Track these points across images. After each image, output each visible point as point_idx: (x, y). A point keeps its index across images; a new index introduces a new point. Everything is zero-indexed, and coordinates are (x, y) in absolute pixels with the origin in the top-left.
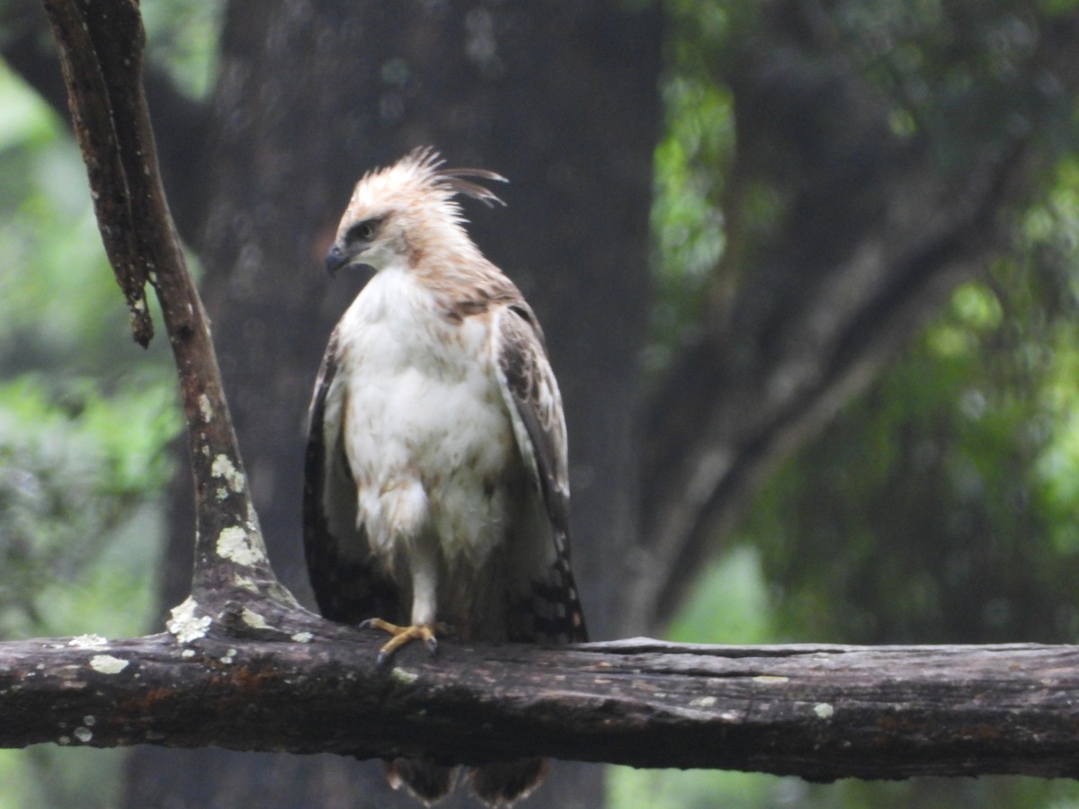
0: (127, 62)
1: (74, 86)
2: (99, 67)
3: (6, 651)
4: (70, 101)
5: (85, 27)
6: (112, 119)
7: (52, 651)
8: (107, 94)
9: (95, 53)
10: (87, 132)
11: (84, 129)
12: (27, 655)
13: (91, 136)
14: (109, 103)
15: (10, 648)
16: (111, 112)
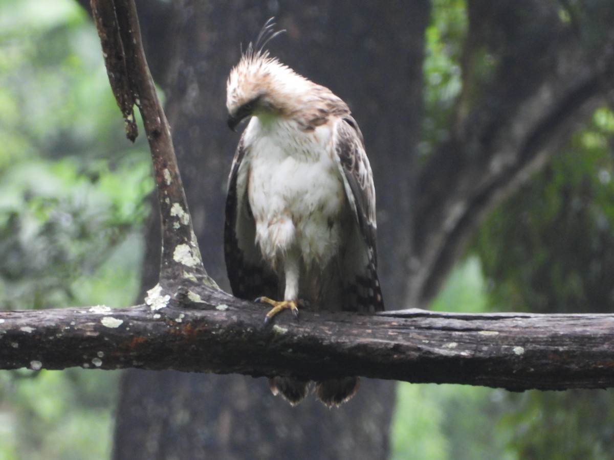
3: (53, 314)
4: (91, 2)
6: (115, 12)
7: (79, 314)
10: (100, 20)
11: (99, 18)
12: (66, 317)
13: (103, 21)
14: (113, 3)
15: (56, 313)
16: (115, 8)
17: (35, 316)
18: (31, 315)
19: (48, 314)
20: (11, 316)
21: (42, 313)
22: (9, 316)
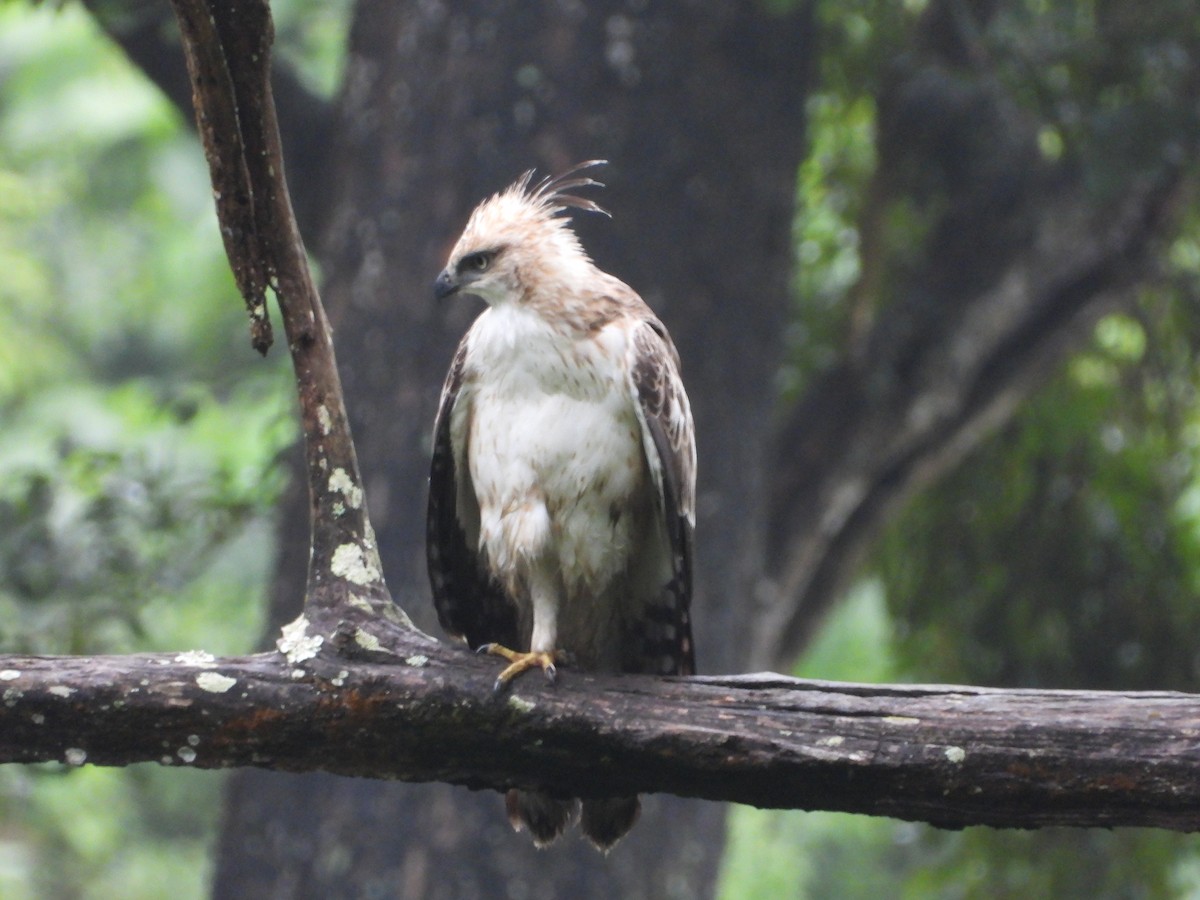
1: (200, 81)
2: (225, 62)
3: (109, 665)
4: (194, 97)
5: (212, 20)
6: (237, 117)
7: (157, 666)
8: (233, 89)
9: (221, 48)
10: (210, 130)
11: (209, 126)
12: (131, 670)
13: (215, 133)
14: (234, 101)
15: (114, 662)
16: (237, 109)
17: (77, 668)
18: (68, 666)
19: (100, 663)
20: (33, 666)
21: (89, 663)
22: (28, 666)
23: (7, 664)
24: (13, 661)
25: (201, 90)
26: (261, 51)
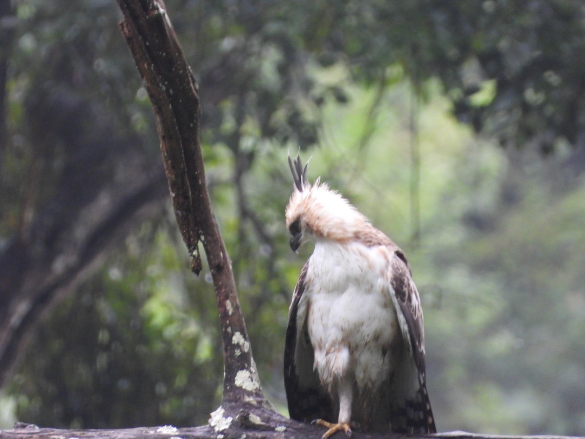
0: (192, 125)
1: (164, 137)
2: (177, 128)
3: (124, 434)
4: (161, 145)
5: (170, 106)
6: (183, 155)
7: (148, 434)
8: (181, 142)
9: (175, 120)
10: (170, 162)
11: (168, 160)
12: (135, 437)
13: (172, 163)
14: (181, 146)
15: (127, 433)
16: (183, 151)
17: (108, 436)
18: (103, 435)
19: (119, 433)
20: (85, 435)
21: (113, 433)
22: (82, 435)
23: (71, 435)
24: (75, 433)
25: (165, 142)
26: (195, 121)
